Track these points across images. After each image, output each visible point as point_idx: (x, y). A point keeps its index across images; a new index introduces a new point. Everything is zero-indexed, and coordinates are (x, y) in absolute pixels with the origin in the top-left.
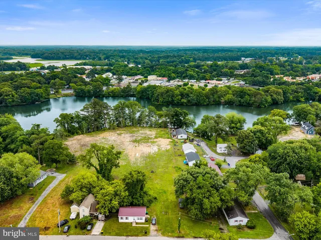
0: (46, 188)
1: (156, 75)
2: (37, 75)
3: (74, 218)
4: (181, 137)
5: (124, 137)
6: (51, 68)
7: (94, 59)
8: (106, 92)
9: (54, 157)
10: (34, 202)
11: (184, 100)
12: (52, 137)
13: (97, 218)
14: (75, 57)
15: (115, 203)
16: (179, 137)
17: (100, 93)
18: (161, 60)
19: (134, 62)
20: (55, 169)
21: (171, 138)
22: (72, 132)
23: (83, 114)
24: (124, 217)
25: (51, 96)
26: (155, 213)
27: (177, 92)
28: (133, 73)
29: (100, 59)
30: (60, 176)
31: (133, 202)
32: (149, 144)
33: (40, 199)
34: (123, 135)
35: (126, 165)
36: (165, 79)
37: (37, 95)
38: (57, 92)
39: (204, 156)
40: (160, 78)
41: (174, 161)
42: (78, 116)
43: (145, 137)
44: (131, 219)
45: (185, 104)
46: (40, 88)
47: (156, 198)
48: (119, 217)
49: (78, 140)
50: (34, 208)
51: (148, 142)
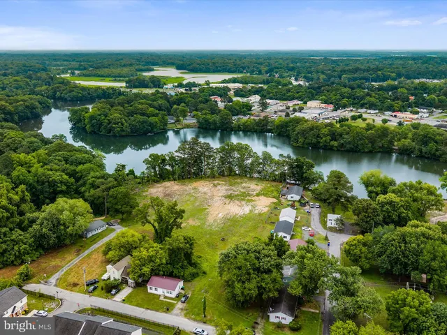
0: (99, 241)
1: (321, 100)
2: (161, 98)
3: (106, 279)
4: (292, 197)
5: (219, 190)
6: (191, 85)
7: (252, 72)
8: (236, 125)
9: (116, 207)
10: (78, 255)
11: (335, 143)
12: (138, 180)
13: (126, 282)
14: (229, 69)
15: (146, 269)
16: (289, 197)
17: (227, 125)
18: (344, 76)
19: (305, 77)
20: (119, 221)
21: (277, 198)
22: (163, 177)
23: (178, 156)
24: (153, 288)
25: (169, 126)
26: (192, 289)
27: (325, 131)
28: (289, 96)
29: (260, 73)
30: (119, 229)
31: (173, 272)
32: (243, 203)
33: (87, 252)
34: (219, 187)
35: (199, 226)
36: (331, 107)
37: (151, 124)
38: (178, 121)
39: (303, 228)
40: (323, 105)
41: (259, 230)
42: (172, 158)
43: (245, 193)
44: (160, 291)
45: (335, 149)
46: (156, 115)
47: (204, 273)
48: (148, 287)
49: (165, 188)
50: (77, 260)
51: (243, 200)
